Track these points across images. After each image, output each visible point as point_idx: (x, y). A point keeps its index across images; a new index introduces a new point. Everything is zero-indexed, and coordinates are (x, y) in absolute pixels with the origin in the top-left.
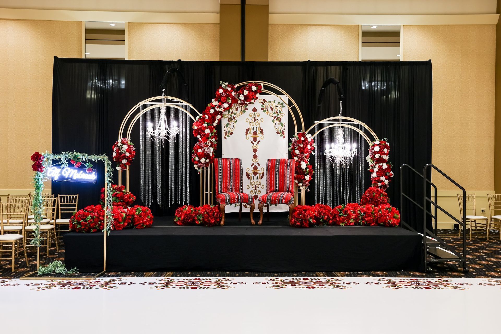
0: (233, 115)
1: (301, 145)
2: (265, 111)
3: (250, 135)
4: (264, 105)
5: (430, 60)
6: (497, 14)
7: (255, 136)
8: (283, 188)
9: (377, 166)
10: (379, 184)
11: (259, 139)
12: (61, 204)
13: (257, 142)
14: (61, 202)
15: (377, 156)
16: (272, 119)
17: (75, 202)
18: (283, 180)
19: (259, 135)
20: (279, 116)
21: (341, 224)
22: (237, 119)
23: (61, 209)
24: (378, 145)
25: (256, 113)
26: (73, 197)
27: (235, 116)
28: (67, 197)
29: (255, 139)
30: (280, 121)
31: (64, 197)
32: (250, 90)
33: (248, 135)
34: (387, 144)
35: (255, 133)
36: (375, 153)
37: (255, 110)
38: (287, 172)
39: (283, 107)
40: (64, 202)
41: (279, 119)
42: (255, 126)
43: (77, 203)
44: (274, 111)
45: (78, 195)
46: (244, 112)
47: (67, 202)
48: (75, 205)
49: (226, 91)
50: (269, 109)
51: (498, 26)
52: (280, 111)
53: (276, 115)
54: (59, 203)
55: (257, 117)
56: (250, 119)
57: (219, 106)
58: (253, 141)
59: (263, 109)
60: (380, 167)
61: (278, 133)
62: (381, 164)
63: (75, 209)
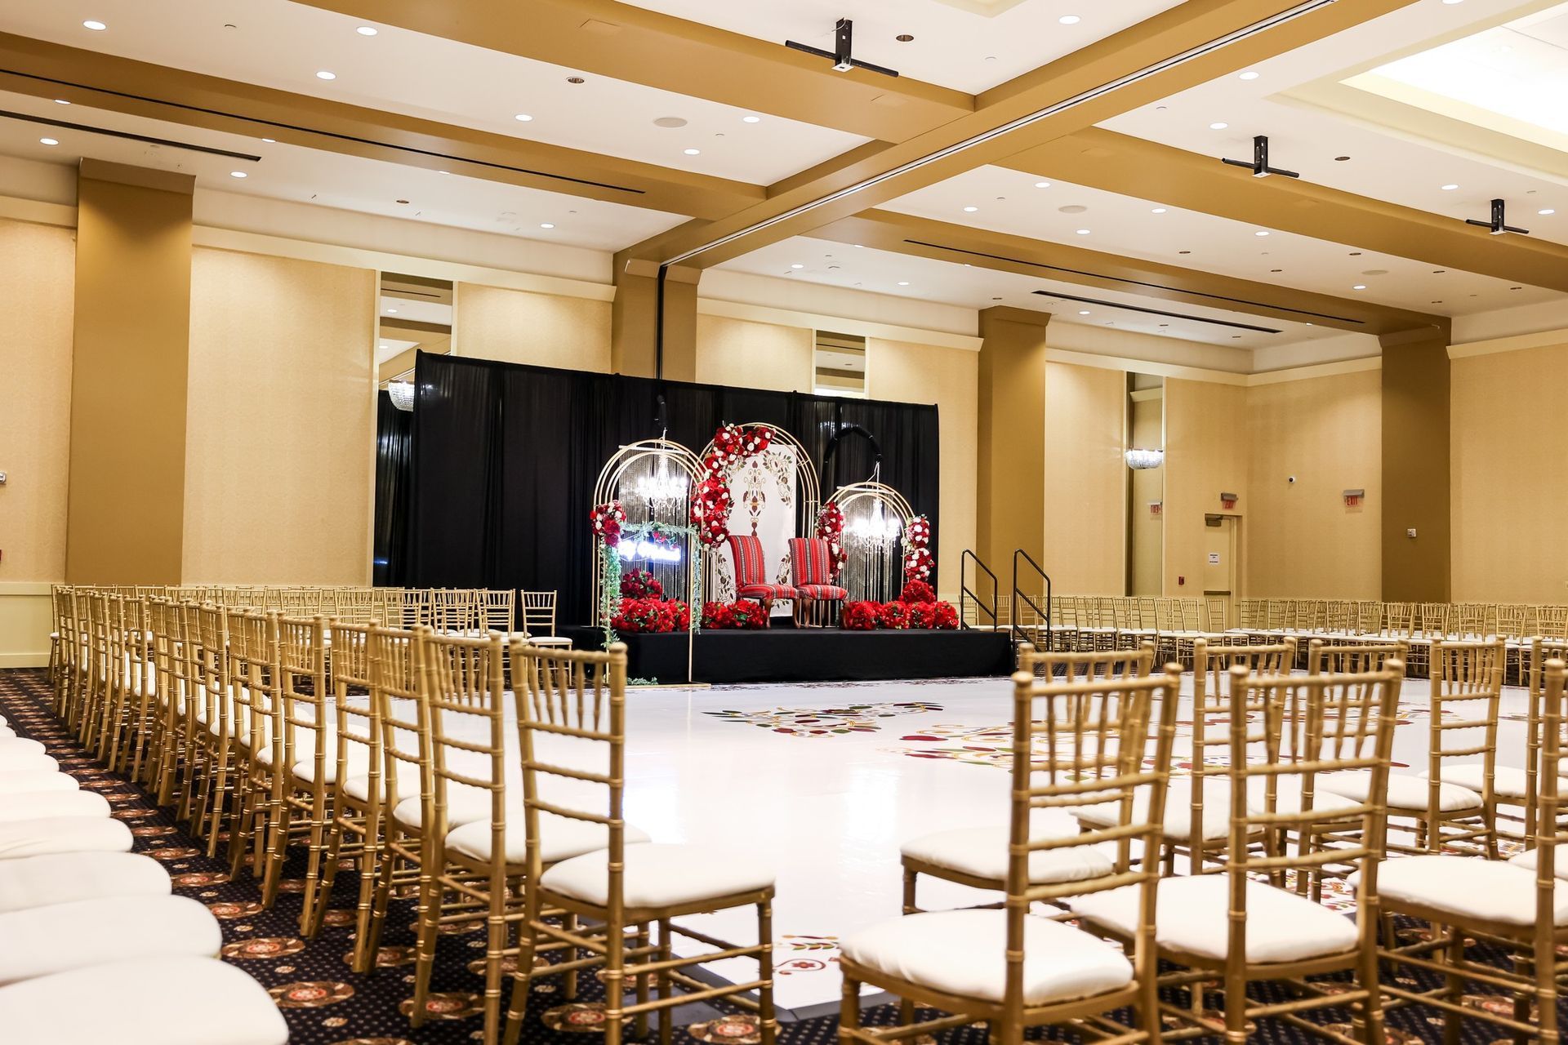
0: (728, 471)
1: (834, 520)
2: (767, 468)
3: (749, 501)
4: (767, 459)
5: (936, 405)
6: (979, 337)
7: (755, 504)
8: (817, 579)
9: (917, 551)
10: (918, 576)
11: (759, 508)
12: (527, 610)
13: (757, 512)
14: (527, 605)
15: (919, 538)
16: (776, 479)
17: (551, 605)
18: (817, 568)
19: (760, 502)
20: (785, 476)
21: (897, 627)
22: (733, 477)
23: (527, 618)
24: (918, 524)
25: (756, 469)
26: (547, 596)
27: (730, 472)
28: (536, 596)
29: (755, 508)
30: (786, 483)
31: (531, 596)
32: (763, 437)
33: (746, 502)
34: (927, 522)
35: (755, 500)
36: (916, 534)
37: (755, 465)
38: (821, 558)
39: (790, 462)
40: (532, 606)
41: (785, 480)
42: (754, 488)
43: (554, 608)
44: (779, 468)
45: (555, 593)
46: (742, 467)
47: (536, 606)
48: (551, 610)
49: (733, 436)
50: (773, 464)
51: (979, 353)
52: (786, 470)
53: (781, 473)
54: (524, 608)
55: (757, 475)
56: (750, 477)
57: (724, 458)
58: (752, 511)
59: (765, 464)
60: (921, 553)
61: (783, 500)
62: (922, 549)
63: (551, 618)
